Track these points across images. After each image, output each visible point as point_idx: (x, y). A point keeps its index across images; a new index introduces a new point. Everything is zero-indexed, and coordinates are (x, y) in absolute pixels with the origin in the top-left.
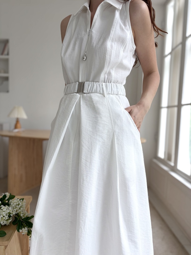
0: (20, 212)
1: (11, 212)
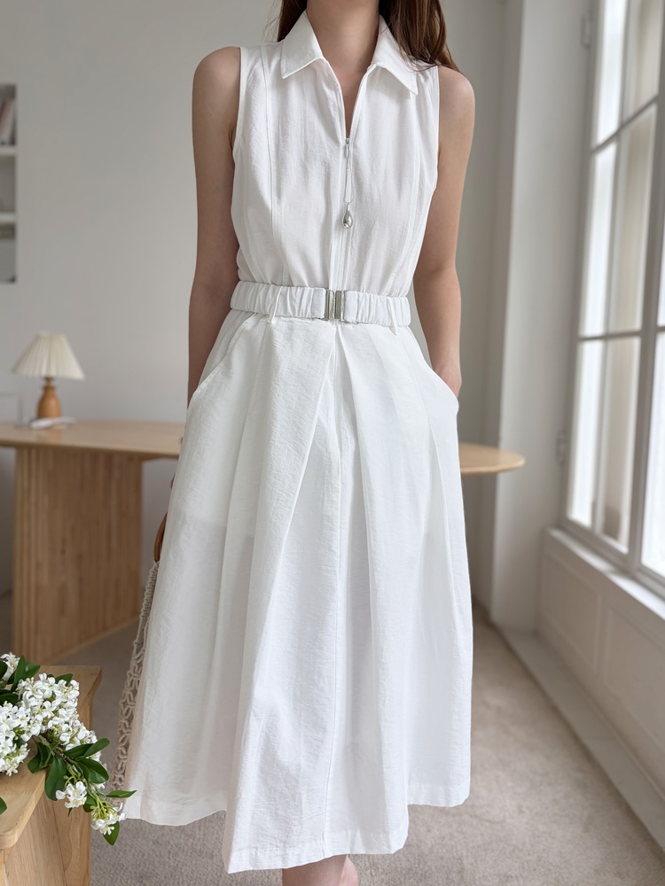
1: (24, 725)
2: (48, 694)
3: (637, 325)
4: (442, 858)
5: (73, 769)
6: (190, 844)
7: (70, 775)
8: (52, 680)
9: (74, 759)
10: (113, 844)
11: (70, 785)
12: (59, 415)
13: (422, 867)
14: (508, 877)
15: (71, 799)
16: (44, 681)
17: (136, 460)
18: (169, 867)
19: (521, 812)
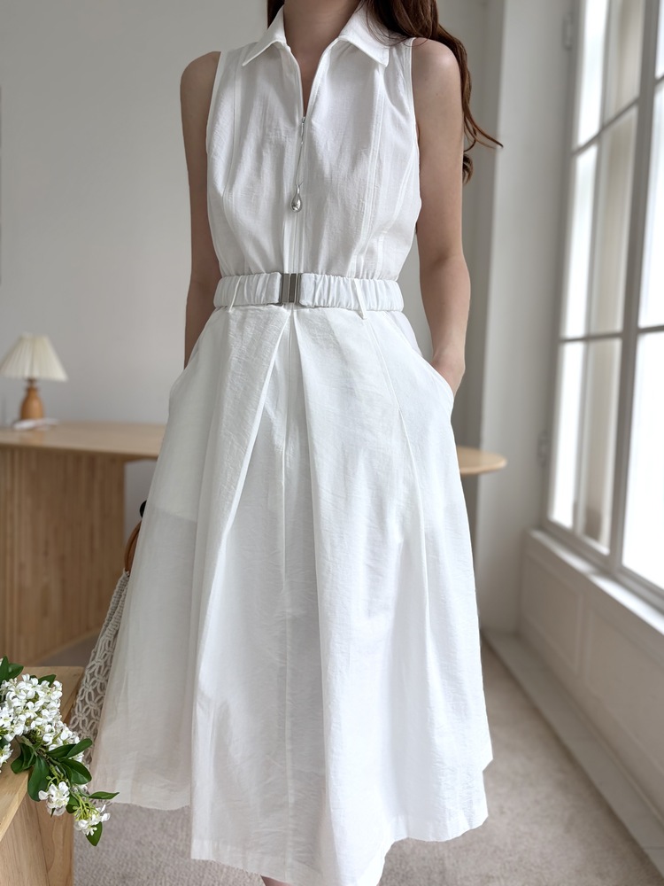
0: (38, 726)
1: (7, 724)
2: (31, 694)
3: (618, 326)
4: (424, 859)
5: (56, 770)
6: (172, 845)
7: (53, 776)
8: (35, 681)
9: (57, 760)
10: (95, 844)
11: (53, 785)
12: (42, 416)
13: (403, 867)
14: (489, 878)
15: (54, 799)
16: (27, 682)
17: (119, 461)
18: (152, 867)
19: (502, 813)
